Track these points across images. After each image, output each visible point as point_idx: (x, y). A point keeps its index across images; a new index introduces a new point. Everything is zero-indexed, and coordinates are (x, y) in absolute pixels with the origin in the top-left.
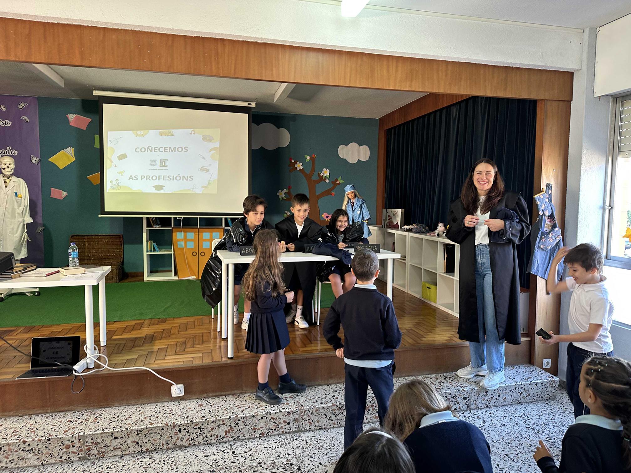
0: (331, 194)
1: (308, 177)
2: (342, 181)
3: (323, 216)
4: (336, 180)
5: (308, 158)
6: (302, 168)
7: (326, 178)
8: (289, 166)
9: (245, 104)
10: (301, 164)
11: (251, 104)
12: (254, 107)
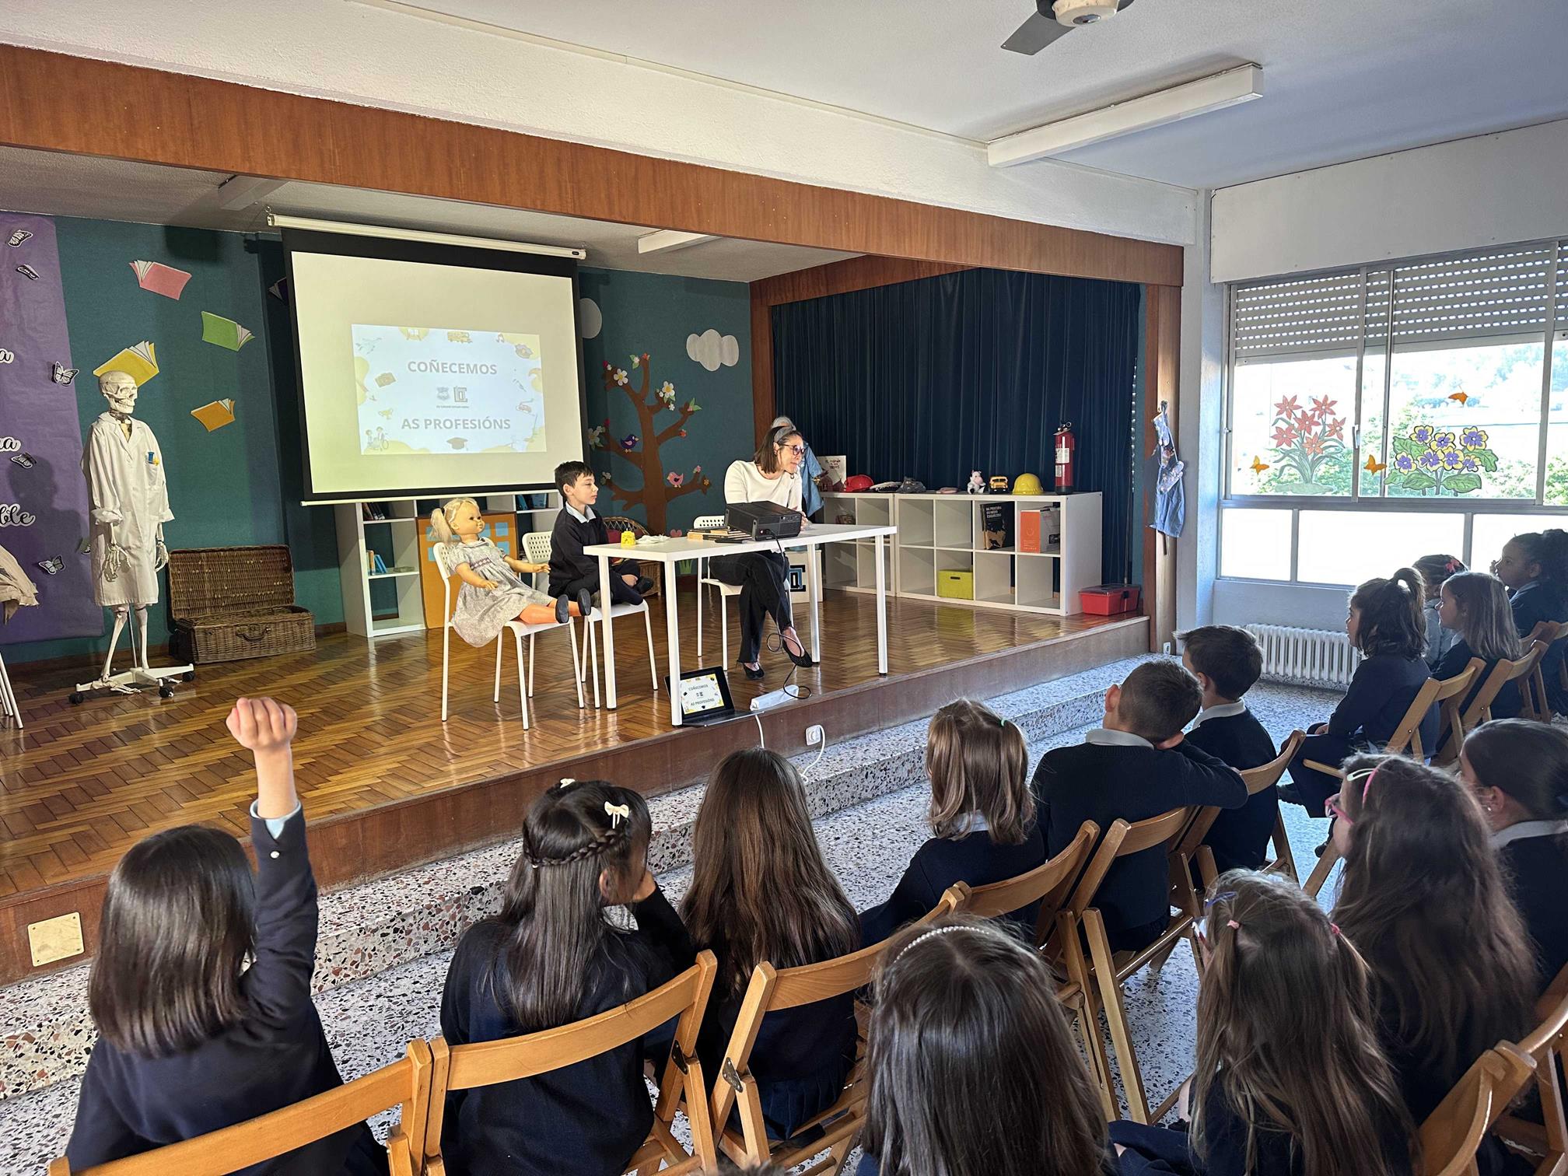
0: (680, 434)
1: (638, 399)
2: (697, 408)
3: (669, 478)
4: (687, 405)
5: (636, 360)
6: (626, 381)
7: (669, 401)
8: (604, 377)
9: (567, 253)
10: (625, 373)
11: (578, 254)
12: (583, 258)
